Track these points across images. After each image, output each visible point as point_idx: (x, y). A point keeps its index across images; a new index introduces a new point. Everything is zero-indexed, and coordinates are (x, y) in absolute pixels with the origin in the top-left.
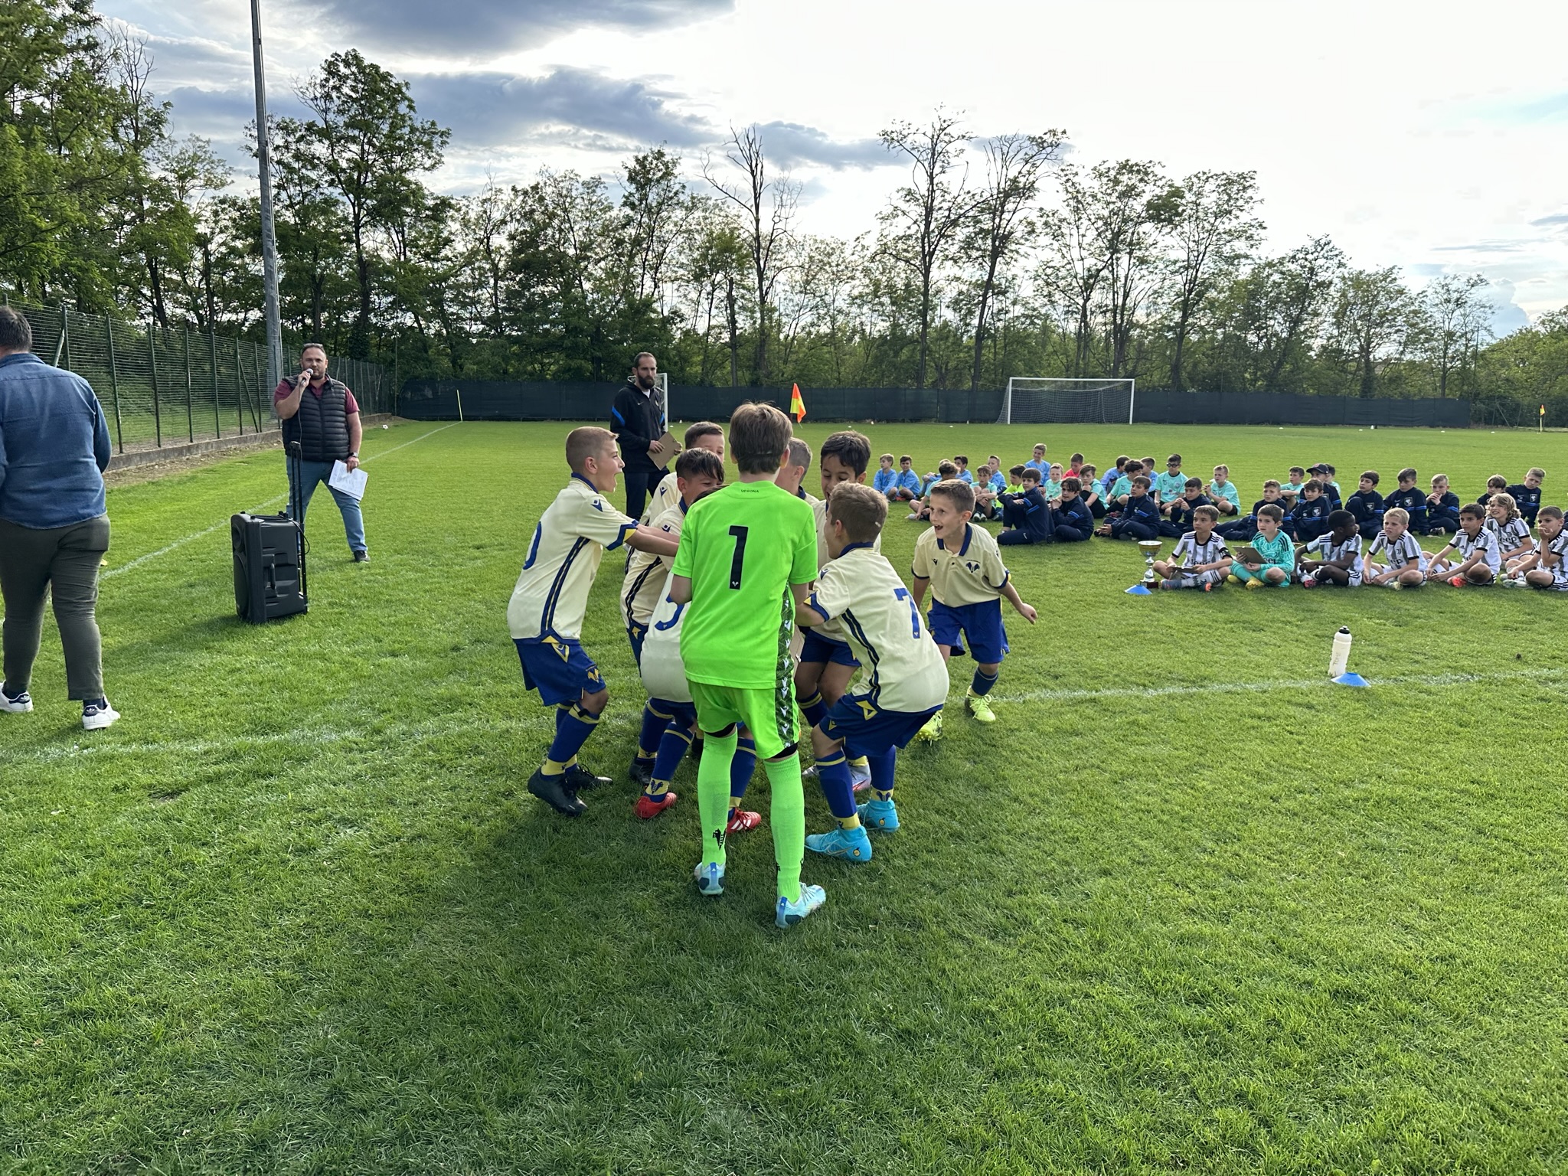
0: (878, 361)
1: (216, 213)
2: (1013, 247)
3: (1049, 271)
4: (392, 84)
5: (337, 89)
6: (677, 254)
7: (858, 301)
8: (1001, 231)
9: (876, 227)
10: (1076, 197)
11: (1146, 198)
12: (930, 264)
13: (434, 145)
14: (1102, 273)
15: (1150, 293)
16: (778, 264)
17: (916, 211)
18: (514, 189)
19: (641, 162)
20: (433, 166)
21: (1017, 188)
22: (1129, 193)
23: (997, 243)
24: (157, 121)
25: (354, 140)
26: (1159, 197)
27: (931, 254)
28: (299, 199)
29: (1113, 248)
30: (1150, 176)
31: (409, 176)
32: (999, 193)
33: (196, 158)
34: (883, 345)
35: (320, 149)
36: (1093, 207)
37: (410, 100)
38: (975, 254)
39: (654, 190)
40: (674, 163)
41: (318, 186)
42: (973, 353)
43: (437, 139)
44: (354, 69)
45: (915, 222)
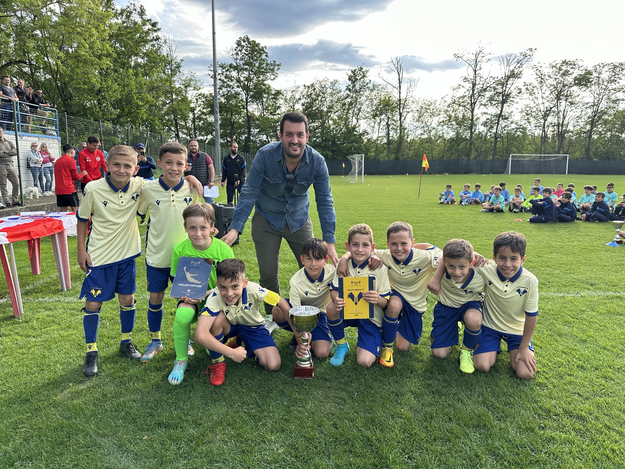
0: (450, 148)
1: (197, 100)
2: (511, 99)
3: (528, 109)
4: (260, 47)
5: (241, 51)
6: (366, 108)
7: (442, 124)
8: (506, 93)
9: (451, 93)
10: (541, 77)
11: (574, 76)
12: (474, 107)
13: (275, 70)
14: (553, 109)
15: (576, 117)
16: (408, 110)
17: (469, 85)
18: (304, 86)
19: (354, 72)
20: (274, 79)
21: (514, 74)
22: (566, 73)
23: (504, 98)
24: (178, 67)
25: (246, 70)
26: (581, 75)
27: (475, 103)
28: (226, 93)
29: (558, 98)
30: (576, 66)
31: (266, 82)
32: (505, 76)
33: (191, 80)
34: (452, 142)
35: (234, 74)
36: (548, 81)
37: (266, 53)
38: (494, 102)
39: (358, 83)
40: (367, 71)
41: (233, 88)
42: (493, 144)
43: (276, 68)
44: (246, 43)
45: (468, 90)
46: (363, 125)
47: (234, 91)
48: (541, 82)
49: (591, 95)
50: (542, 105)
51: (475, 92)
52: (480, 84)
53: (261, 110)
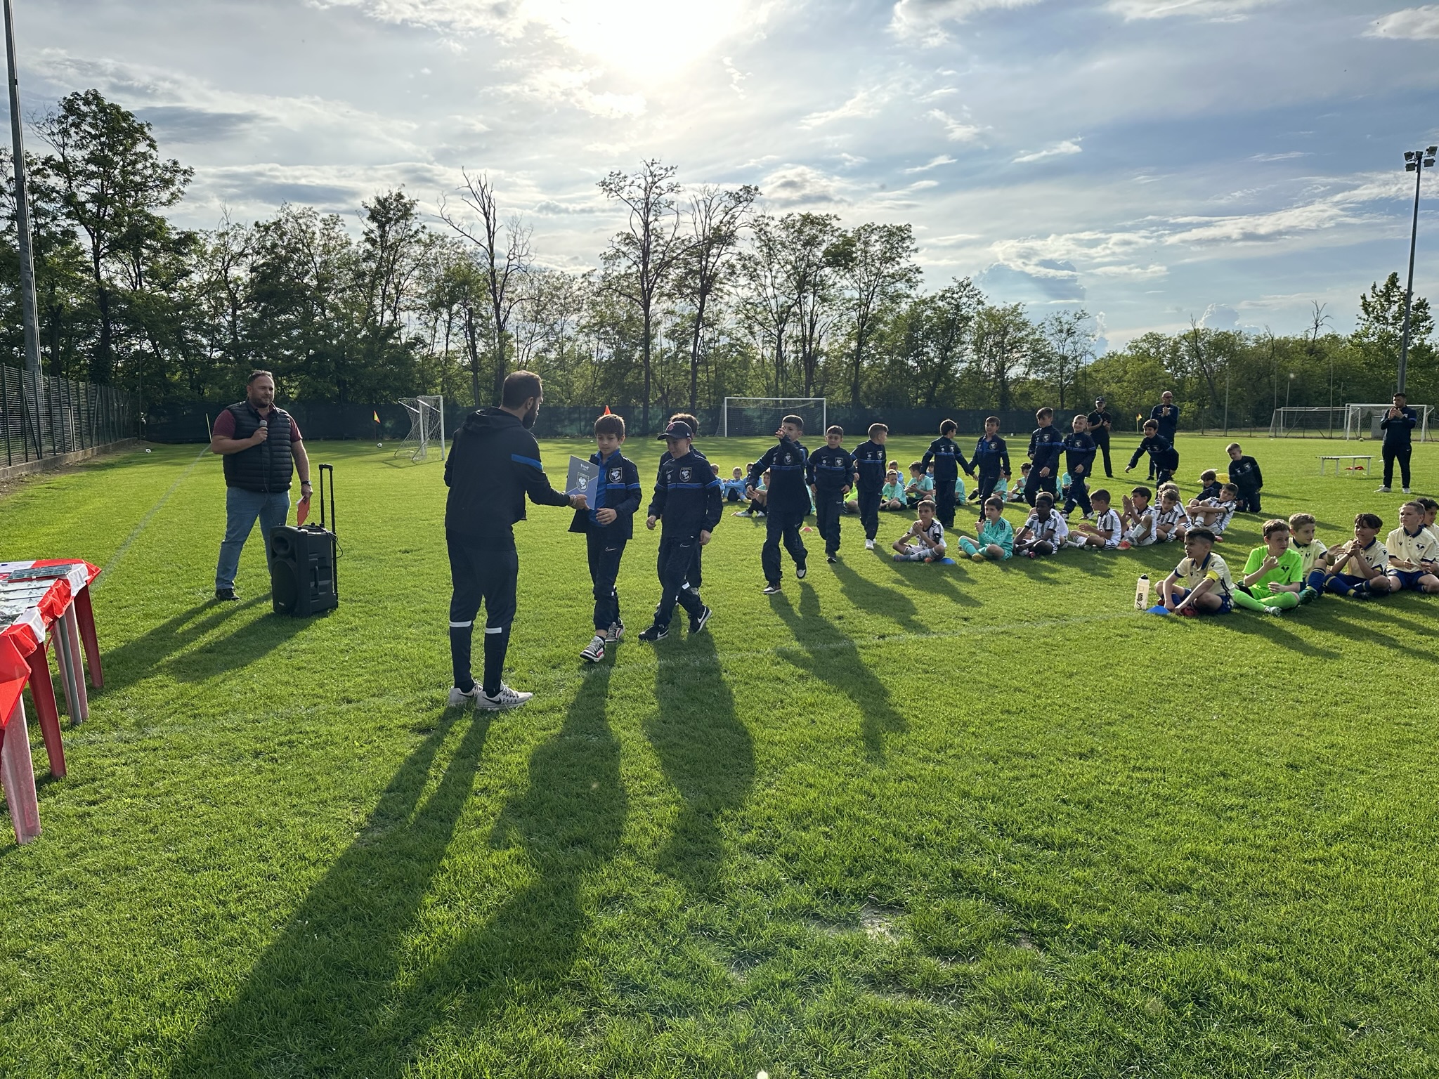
0: (606, 384)
3: (748, 307)
4: (133, 123)
5: (76, 125)
8: (708, 272)
9: (601, 266)
10: (768, 244)
11: (823, 248)
12: (650, 299)
13: (177, 182)
14: (792, 309)
15: (831, 326)
17: (635, 253)
19: (382, 203)
21: (720, 236)
22: (811, 242)
23: (705, 282)
25: (92, 175)
26: (836, 246)
27: (650, 290)
29: (801, 287)
30: (829, 227)
31: (147, 209)
32: (704, 239)
34: (609, 369)
35: (58, 182)
37: (152, 140)
38: (686, 291)
39: (394, 228)
40: (412, 204)
42: (690, 377)
43: (180, 177)
44: (93, 107)
46: (411, 325)
47: (59, 225)
48: (769, 255)
49: (856, 285)
50: (773, 302)
51: (649, 267)
52: (656, 251)
53: (133, 275)
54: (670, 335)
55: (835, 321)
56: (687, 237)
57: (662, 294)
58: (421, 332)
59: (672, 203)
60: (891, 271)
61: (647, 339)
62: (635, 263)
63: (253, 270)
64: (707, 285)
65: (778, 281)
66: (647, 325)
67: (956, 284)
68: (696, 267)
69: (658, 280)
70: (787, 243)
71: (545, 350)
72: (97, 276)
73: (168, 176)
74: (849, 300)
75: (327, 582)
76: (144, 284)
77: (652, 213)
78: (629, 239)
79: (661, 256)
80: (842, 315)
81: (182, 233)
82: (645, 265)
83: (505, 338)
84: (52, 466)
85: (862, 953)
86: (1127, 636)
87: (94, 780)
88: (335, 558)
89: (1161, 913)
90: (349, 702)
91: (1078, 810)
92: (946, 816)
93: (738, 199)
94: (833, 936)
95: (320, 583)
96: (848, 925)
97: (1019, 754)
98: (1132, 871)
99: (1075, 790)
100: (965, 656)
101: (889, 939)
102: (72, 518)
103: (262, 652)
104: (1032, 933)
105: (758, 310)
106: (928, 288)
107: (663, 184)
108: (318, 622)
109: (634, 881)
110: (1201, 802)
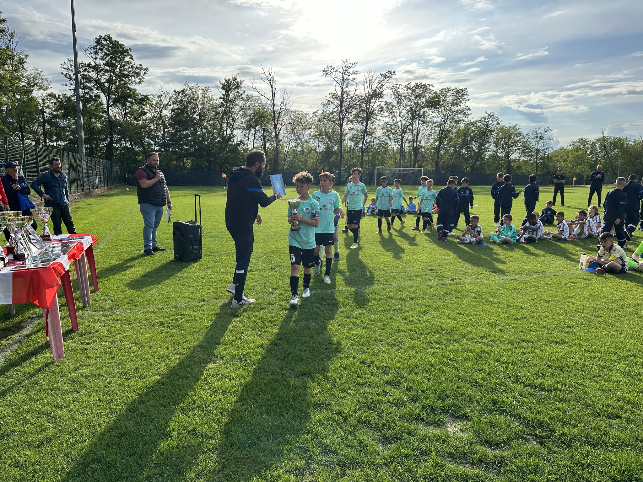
0: (322, 161)
2: (375, 117)
3: (388, 126)
4: (125, 49)
5: (102, 50)
6: (240, 119)
7: (314, 137)
8: (370, 110)
9: (321, 108)
10: (398, 97)
13: (141, 74)
14: (409, 127)
15: (427, 134)
17: (337, 102)
21: (376, 94)
22: (419, 96)
24: (22, 62)
25: (107, 71)
27: (343, 119)
29: (413, 118)
32: (368, 95)
33: (35, 78)
34: (324, 154)
35: (93, 74)
36: (405, 101)
37: (131, 56)
38: (360, 119)
39: (233, 93)
40: (241, 82)
42: (360, 158)
43: (143, 72)
44: (108, 42)
46: (238, 135)
47: (93, 93)
48: (398, 102)
49: (439, 115)
50: (399, 123)
51: (343, 108)
52: (346, 101)
53: (123, 114)
54: (351, 139)
55: (429, 133)
56: (361, 95)
57: (348, 121)
58: (243, 139)
59: (354, 79)
60: (456, 109)
61: (341, 141)
62: (336, 107)
63: (173, 111)
64: (369, 116)
65: (402, 114)
66: (341, 135)
67: (487, 115)
68: (365, 108)
69: (347, 114)
70: (407, 96)
71: (296, 147)
72: (108, 115)
73: (137, 71)
74: (436, 123)
75: (197, 247)
76: (127, 118)
77: (345, 84)
78: (335, 96)
79: (349, 103)
80: (432, 129)
81: (143, 95)
82: (341, 108)
83: (278, 141)
84: (88, 195)
85: (446, 441)
86: (576, 283)
87: (90, 333)
88: (201, 236)
89: (606, 430)
90: (204, 301)
91: (557, 371)
92: (488, 371)
93: (385, 76)
94: (432, 431)
95: (195, 247)
96: (439, 426)
97: (524, 341)
98: (588, 406)
99: (554, 361)
100: (494, 290)
101: (460, 434)
102: (94, 217)
103: (168, 277)
104: (536, 436)
105: (393, 127)
106: (473, 117)
107: (351, 71)
108: (193, 264)
109: (332, 396)
110: (623, 370)
